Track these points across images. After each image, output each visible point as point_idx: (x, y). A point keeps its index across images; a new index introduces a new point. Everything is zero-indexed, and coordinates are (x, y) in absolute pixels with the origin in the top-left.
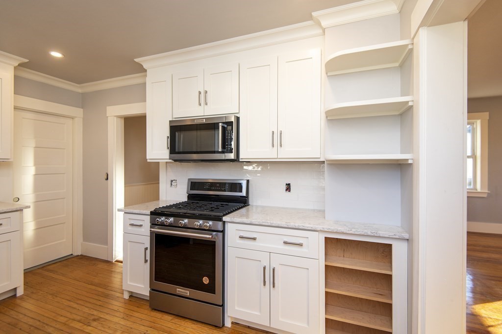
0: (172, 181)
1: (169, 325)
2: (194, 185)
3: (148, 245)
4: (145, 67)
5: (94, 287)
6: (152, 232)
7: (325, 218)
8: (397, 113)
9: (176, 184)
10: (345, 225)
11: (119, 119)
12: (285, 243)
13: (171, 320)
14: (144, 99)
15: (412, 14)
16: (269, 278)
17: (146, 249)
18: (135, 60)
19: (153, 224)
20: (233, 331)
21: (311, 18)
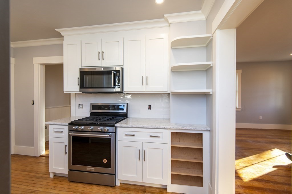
0: (79, 105)
1: (83, 189)
2: (94, 107)
3: (67, 144)
4: (62, 34)
5: (27, 173)
6: (69, 135)
7: (170, 122)
8: (205, 70)
9: (82, 106)
10: (181, 125)
11: (42, 66)
12: (151, 136)
13: (83, 186)
14: (62, 54)
15: (213, 22)
16: (142, 156)
17: (66, 146)
18: (56, 30)
19: (70, 131)
20: (121, 188)
21: (163, 17)
